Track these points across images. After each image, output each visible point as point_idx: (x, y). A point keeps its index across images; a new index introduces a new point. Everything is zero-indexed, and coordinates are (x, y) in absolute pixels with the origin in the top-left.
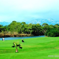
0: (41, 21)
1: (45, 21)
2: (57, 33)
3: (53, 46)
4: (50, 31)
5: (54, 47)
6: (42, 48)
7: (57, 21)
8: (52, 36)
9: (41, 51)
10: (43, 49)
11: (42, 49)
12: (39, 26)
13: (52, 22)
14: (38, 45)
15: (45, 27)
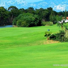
0: (6, 3)
1: (12, 2)
2: (32, 21)
3: (27, 41)
4: (21, 18)
5: (29, 42)
6: (10, 43)
7: (31, 3)
8: (25, 26)
9: (8, 49)
10: (12, 46)
11: (10, 46)
12: (4, 10)
13: (23, 4)
14: (4, 39)
15: (12, 12)
